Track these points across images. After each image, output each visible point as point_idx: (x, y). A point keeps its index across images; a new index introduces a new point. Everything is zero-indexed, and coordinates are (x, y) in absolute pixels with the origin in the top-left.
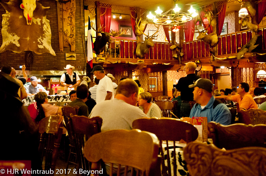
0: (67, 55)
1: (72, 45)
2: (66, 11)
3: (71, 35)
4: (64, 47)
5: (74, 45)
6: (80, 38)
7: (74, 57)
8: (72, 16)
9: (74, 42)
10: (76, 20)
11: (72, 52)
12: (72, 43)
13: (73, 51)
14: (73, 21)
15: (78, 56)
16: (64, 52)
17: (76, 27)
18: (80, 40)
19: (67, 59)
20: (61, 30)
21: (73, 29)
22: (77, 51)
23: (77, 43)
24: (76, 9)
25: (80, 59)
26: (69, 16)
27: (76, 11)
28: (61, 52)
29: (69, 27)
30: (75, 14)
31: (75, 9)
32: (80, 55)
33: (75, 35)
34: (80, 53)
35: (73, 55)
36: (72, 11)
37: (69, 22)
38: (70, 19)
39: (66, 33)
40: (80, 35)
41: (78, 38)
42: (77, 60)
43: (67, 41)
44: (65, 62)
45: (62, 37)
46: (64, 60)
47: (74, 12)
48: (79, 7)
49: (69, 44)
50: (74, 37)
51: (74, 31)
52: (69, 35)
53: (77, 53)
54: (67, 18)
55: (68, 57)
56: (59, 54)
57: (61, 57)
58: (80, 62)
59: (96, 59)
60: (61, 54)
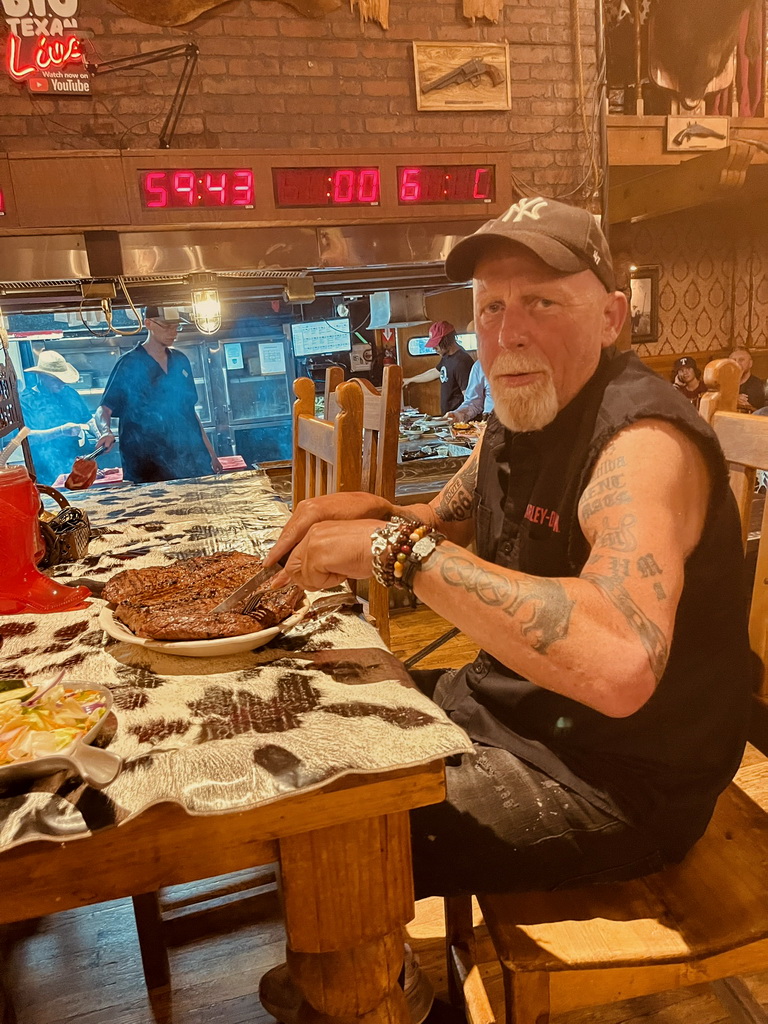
0: (431, 60)
7: (493, 75)
11: (477, 31)
13: (485, 22)
15: (531, 65)
16: (400, 31)
19: (425, 102)
22: (517, 16)
25: (545, 99)
28: (374, 33)
32: (547, 63)
34: (547, 34)
35: (487, 60)
42: (524, 106)
44: (415, 133)
46: (402, 116)
53: (521, 34)
55: (438, 86)
56: (353, 49)
57: (371, 88)
58: (548, 124)
59: (665, 130)
60: (370, 52)
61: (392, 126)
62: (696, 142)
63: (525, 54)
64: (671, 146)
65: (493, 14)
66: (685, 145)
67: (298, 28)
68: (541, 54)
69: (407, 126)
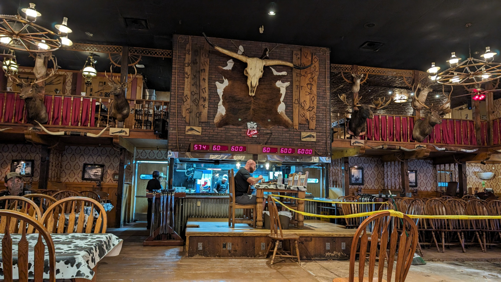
0: (304, 134)
1: (311, 121)
2: (304, 76)
3: (310, 107)
4: (299, 124)
5: (314, 121)
6: (323, 112)
7: (313, 137)
8: (313, 83)
9: (315, 116)
10: (318, 87)
11: (311, 131)
12: (311, 118)
13: (312, 129)
14: (314, 89)
16: (300, 130)
17: (318, 96)
18: (323, 114)
19: (302, 140)
20: (296, 101)
21: (313, 99)
22: (317, 129)
23: (319, 118)
24: (320, 74)
25: (321, 140)
26: (309, 82)
27: (319, 75)
28: (296, 130)
29: (308, 96)
30: (316, 80)
31: (318, 73)
32: (322, 135)
33: (315, 107)
34: (322, 131)
35: (313, 135)
36: (314, 75)
37: (309, 91)
38: (309, 86)
39: (303, 105)
40: (323, 107)
41: (321, 112)
42: (318, 141)
43: (304, 116)
44: (301, 144)
45: (297, 110)
46: (299, 141)
47: (316, 77)
48: (324, 70)
49: (307, 120)
50: (315, 110)
51: (315, 102)
52: (307, 107)
53: (317, 131)
54: (306, 85)
55: (305, 138)
56: (293, 133)
57: (295, 137)
58: (322, 144)
59: (351, 142)
60: (295, 133)
61: (298, 142)
62: (357, 144)
63: (318, 134)
64: (352, 145)
65: (314, 128)
66: (355, 145)
67: (286, 130)
68: (321, 134)
69: (300, 143)
